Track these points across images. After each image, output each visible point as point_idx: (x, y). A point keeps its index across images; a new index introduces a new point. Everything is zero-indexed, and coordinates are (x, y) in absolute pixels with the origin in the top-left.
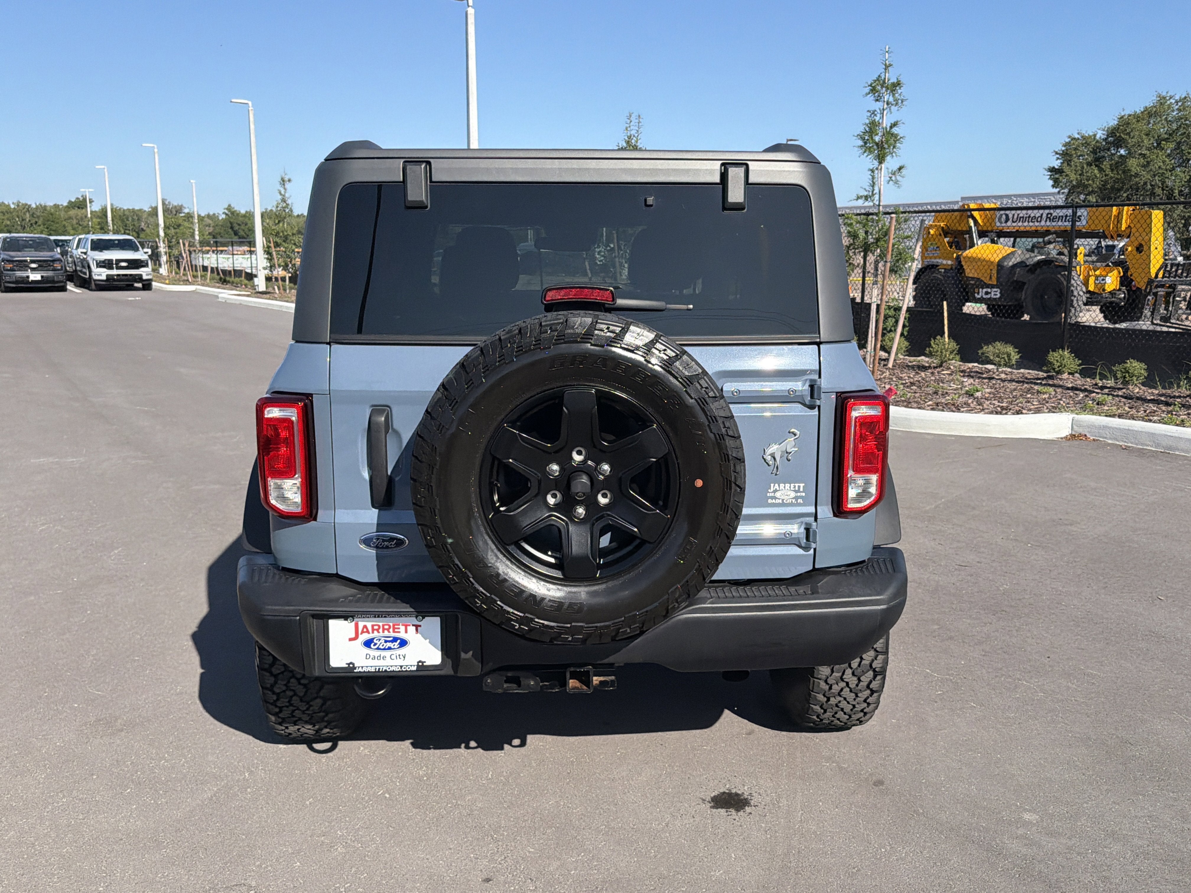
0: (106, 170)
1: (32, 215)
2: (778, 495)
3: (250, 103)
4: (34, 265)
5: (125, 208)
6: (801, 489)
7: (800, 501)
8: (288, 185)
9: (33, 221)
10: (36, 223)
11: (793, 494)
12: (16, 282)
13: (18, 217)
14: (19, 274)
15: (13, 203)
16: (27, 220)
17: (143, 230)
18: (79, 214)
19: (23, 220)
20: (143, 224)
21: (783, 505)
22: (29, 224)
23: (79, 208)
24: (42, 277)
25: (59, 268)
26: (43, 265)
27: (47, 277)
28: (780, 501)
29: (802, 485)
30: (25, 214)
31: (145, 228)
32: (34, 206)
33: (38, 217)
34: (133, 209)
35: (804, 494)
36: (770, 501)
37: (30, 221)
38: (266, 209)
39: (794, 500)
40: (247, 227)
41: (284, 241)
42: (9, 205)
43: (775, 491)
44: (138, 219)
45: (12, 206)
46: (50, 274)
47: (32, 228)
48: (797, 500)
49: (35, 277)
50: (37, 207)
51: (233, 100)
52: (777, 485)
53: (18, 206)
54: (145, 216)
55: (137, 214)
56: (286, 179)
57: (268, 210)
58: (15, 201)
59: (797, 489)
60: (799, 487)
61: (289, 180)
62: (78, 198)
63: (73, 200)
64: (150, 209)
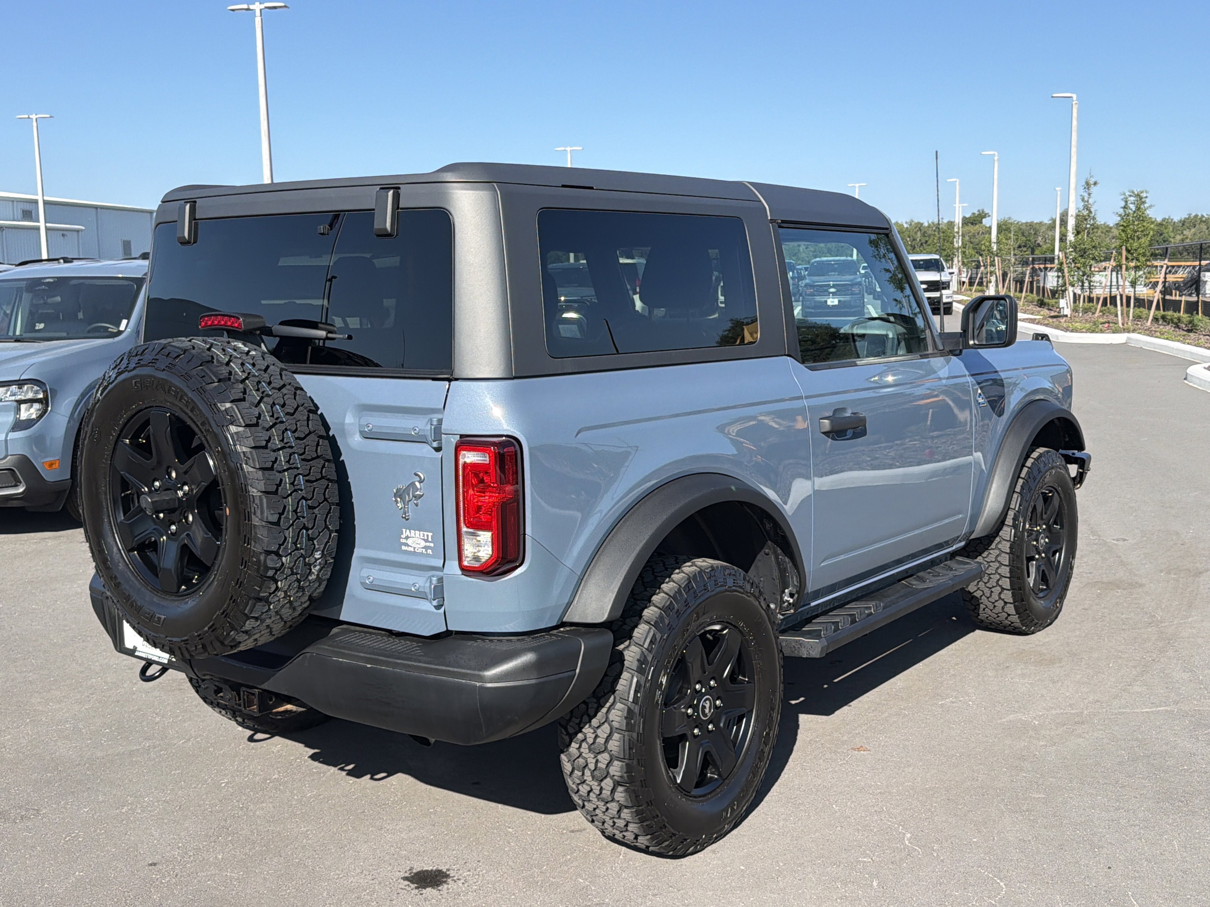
0: (957, 183)
1: (924, 235)
2: (409, 542)
3: (1074, 96)
4: (832, 290)
5: (1024, 221)
6: (430, 539)
7: (430, 551)
8: (1093, 189)
9: (923, 241)
10: (926, 242)
11: (423, 544)
12: (814, 308)
13: (909, 237)
14: (818, 298)
15: (906, 223)
16: (918, 240)
17: (1039, 245)
18: (972, 230)
19: (914, 240)
20: (1040, 238)
21: (414, 553)
22: (919, 244)
23: (972, 224)
24: (839, 301)
25: (858, 292)
26: (841, 290)
27: (845, 301)
28: (412, 549)
29: (430, 534)
30: (916, 233)
31: (1041, 244)
32: (926, 224)
33: (929, 236)
34: (1032, 222)
35: (432, 545)
36: (404, 548)
37: (920, 240)
38: (1190, 215)
39: (424, 550)
40: (1162, 237)
41: (1082, 256)
42: (902, 225)
43: (407, 538)
44: (1035, 234)
45: (905, 226)
46: (847, 298)
47: (921, 249)
48: (426, 551)
49: (833, 301)
50: (929, 226)
51: (1054, 95)
52: (408, 531)
53: (911, 225)
54: (1043, 229)
55: (1033, 229)
56: (1092, 182)
57: (1192, 216)
58: (908, 221)
59: (426, 538)
60: (428, 536)
61: (1095, 184)
62: (974, 214)
63: (968, 216)
64: (1050, 222)
